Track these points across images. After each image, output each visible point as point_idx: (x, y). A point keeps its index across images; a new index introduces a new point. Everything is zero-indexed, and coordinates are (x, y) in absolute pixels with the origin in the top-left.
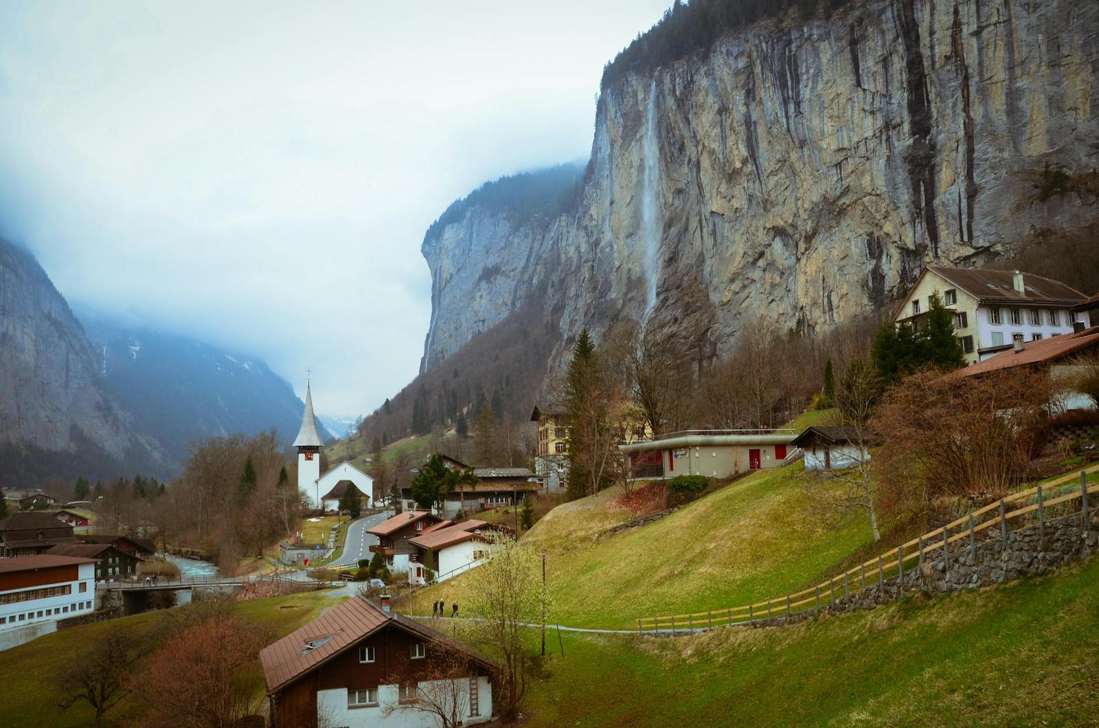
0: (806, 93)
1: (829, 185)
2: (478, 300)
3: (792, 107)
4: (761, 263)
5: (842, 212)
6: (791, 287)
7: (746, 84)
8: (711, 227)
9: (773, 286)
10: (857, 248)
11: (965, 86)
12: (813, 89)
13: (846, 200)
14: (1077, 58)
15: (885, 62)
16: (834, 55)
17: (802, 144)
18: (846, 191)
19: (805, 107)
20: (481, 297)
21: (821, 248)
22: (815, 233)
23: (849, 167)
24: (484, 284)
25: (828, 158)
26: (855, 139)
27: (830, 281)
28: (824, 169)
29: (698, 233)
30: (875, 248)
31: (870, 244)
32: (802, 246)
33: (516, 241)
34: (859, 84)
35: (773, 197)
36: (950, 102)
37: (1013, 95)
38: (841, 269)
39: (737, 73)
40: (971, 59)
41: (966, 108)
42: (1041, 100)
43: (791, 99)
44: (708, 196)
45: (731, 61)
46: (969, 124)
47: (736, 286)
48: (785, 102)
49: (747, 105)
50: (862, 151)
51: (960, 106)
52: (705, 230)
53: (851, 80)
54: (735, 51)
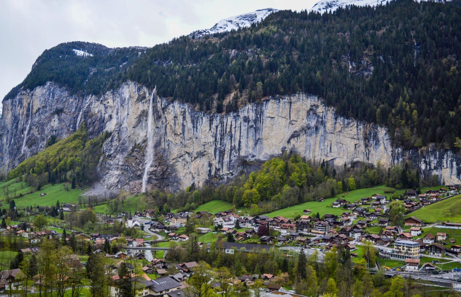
0: (199, 127)
1: (201, 149)
2: (53, 122)
3: (195, 129)
4: (182, 158)
5: (204, 155)
6: (190, 167)
7: (183, 115)
8: (168, 143)
9: (185, 165)
10: (206, 164)
11: (231, 139)
12: (200, 127)
13: (205, 153)
14: (251, 138)
15: (217, 127)
16: (206, 121)
17: (196, 138)
18: (205, 151)
19: (198, 130)
20: (54, 121)
21: (198, 161)
22: (197, 157)
23: (206, 146)
24: (56, 116)
25: (202, 143)
26: (208, 141)
27: (199, 169)
28: (201, 145)
29: (163, 143)
30: (210, 165)
31: (209, 164)
32: (193, 159)
33: (71, 100)
34: (210, 130)
35: (187, 145)
36: (228, 141)
37: (240, 142)
38: (202, 167)
39: (181, 112)
40: (233, 133)
41: (231, 144)
42: (244, 145)
43: (195, 127)
44: (168, 135)
45: (180, 108)
46: (231, 146)
47: (174, 161)
48: (194, 127)
49: (183, 120)
50: (210, 144)
51: (230, 143)
52: (166, 143)
53: (209, 128)
54: (182, 107)
